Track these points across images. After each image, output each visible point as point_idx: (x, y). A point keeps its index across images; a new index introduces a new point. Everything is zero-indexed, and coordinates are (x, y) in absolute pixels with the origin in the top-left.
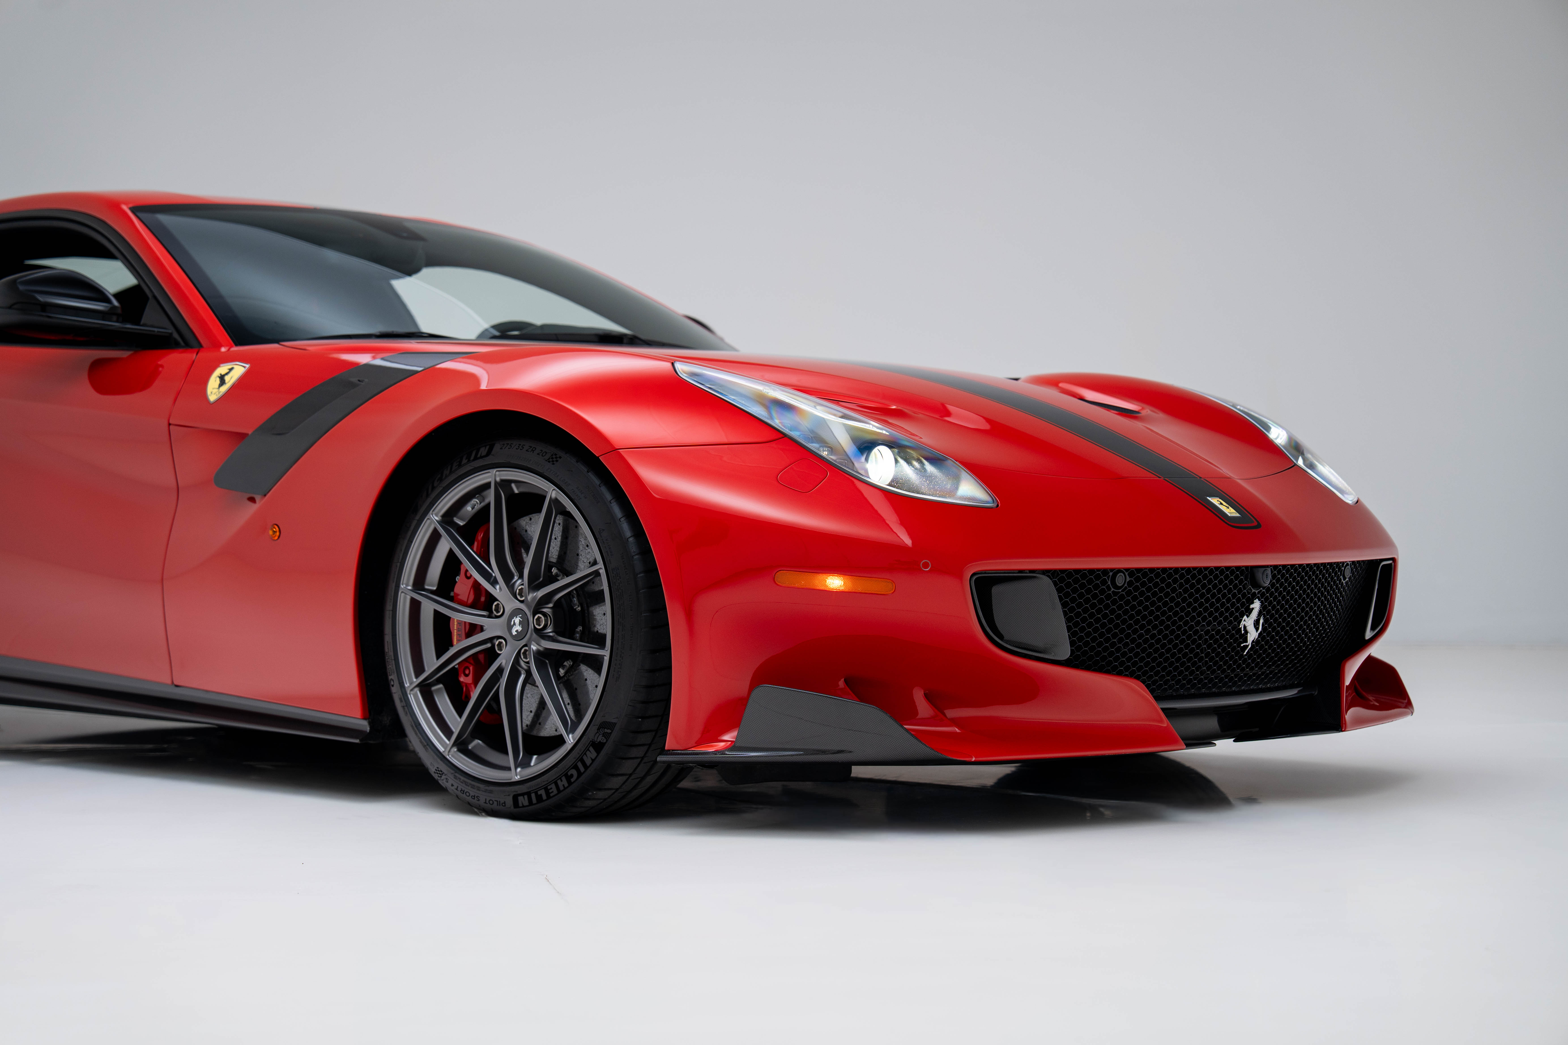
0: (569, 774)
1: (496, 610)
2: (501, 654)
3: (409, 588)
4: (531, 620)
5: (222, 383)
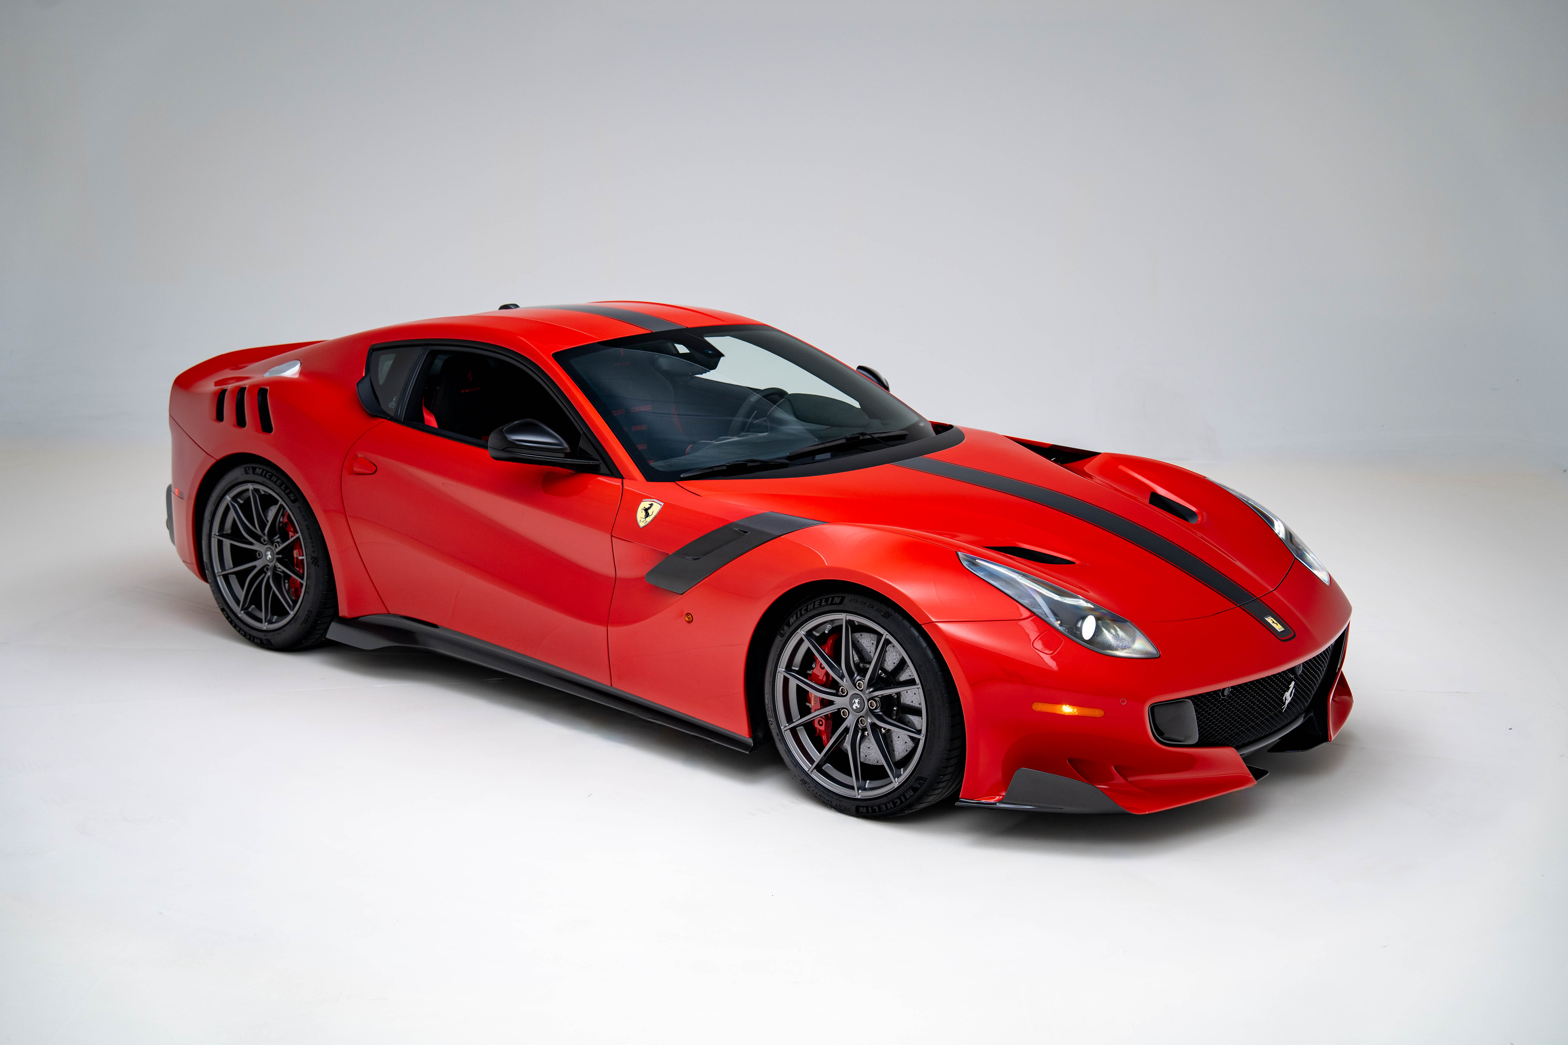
0: (895, 801)
1: (842, 691)
2: (846, 718)
3: (783, 670)
4: (866, 703)
5: (647, 515)
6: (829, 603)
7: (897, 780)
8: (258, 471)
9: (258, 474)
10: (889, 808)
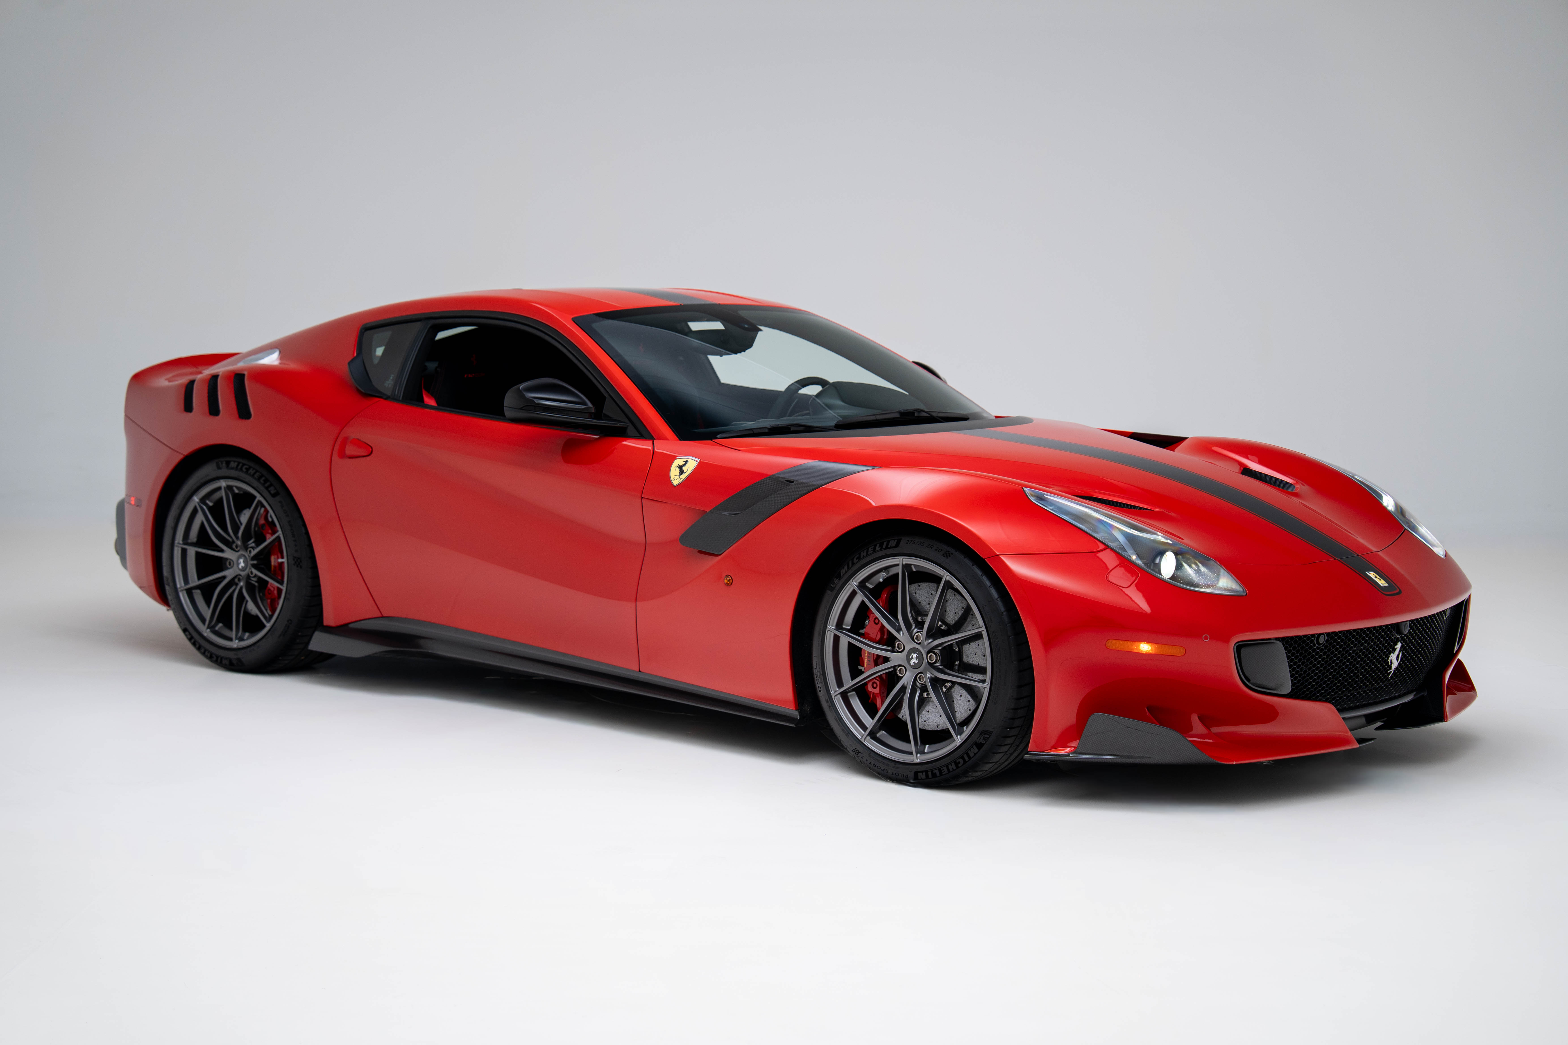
0: (957, 761)
1: (898, 647)
2: (902, 677)
3: (833, 628)
4: (925, 656)
5: (682, 472)
6: (884, 546)
7: (960, 737)
8: (233, 464)
9: (232, 468)
10: (951, 770)
